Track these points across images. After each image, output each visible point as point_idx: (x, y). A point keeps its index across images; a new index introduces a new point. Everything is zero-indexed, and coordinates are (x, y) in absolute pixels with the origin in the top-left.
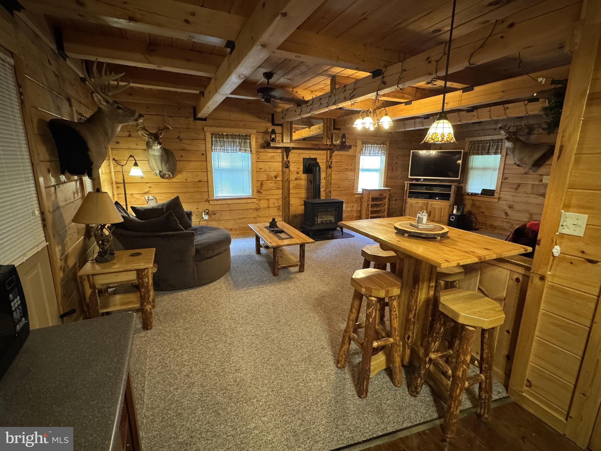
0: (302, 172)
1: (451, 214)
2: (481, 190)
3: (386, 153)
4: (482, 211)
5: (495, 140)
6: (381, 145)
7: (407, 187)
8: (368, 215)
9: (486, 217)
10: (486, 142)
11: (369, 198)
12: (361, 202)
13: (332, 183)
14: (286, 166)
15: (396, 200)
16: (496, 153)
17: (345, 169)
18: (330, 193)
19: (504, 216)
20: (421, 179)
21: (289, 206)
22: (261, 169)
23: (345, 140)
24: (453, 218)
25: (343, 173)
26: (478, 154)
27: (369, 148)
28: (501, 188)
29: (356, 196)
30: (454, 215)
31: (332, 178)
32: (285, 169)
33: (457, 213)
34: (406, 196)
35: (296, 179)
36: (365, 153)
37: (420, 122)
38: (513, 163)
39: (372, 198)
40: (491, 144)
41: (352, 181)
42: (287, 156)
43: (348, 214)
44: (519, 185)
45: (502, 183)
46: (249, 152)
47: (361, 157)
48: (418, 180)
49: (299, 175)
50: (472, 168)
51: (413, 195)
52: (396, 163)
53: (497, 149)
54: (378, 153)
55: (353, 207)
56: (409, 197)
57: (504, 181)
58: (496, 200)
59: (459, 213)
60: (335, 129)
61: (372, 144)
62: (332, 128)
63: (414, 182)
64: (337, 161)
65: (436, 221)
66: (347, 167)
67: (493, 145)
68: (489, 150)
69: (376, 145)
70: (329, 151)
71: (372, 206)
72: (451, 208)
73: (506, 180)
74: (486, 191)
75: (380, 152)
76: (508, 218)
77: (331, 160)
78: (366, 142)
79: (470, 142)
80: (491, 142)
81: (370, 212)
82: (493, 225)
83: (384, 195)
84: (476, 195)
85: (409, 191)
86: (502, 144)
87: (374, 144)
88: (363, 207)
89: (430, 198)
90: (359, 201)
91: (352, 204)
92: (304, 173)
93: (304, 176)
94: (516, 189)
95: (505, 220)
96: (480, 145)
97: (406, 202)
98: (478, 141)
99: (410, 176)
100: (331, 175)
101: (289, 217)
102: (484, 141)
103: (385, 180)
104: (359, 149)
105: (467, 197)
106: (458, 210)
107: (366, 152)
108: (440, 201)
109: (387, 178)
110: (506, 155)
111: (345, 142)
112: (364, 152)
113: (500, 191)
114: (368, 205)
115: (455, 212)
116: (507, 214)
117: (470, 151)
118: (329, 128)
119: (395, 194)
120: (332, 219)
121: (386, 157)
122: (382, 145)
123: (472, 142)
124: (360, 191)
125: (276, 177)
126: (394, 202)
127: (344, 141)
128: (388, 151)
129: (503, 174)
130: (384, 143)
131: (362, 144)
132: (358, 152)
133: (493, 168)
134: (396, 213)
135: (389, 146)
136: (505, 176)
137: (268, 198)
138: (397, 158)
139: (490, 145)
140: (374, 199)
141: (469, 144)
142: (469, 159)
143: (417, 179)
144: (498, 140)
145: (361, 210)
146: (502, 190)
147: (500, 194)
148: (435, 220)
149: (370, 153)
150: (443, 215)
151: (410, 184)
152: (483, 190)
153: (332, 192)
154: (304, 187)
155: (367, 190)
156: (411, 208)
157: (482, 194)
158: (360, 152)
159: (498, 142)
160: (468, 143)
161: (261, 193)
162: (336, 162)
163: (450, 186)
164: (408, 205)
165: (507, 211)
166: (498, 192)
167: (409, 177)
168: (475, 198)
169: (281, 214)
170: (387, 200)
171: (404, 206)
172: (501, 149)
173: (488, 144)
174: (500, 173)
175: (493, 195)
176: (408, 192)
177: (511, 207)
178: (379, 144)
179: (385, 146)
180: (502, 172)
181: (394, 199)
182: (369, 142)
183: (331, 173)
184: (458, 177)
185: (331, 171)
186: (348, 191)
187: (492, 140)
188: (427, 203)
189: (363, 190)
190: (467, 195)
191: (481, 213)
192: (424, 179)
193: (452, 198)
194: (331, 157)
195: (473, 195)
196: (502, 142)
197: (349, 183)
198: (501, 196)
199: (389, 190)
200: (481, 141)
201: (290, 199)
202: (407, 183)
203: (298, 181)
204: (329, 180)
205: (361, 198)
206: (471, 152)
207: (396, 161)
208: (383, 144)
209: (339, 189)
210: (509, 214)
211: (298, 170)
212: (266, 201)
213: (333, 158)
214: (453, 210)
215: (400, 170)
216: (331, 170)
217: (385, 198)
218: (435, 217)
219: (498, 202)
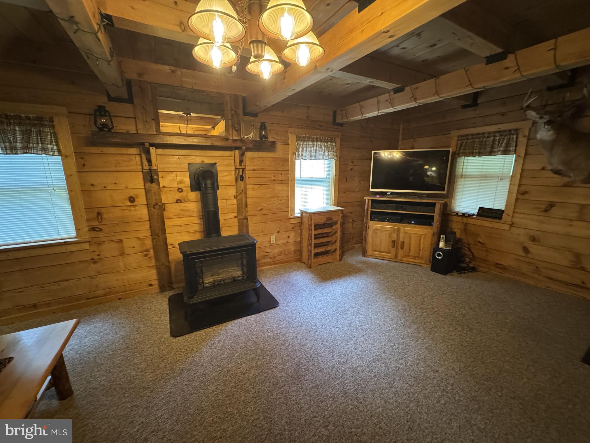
0: (189, 189)
1: (437, 248)
2: (478, 208)
3: (335, 154)
4: (481, 241)
5: (504, 131)
6: (327, 142)
7: (368, 205)
8: (311, 252)
9: (487, 251)
10: (486, 135)
11: (310, 225)
12: (301, 230)
13: (248, 203)
14: (149, 178)
15: (353, 221)
16: (506, 152)
17: (271, 180)
18: (245, 221)
19: (521, 252)
20: (387, 192)
21: (167, 249)
22: (92, 185)
23: (266, 132)
24: (439, 255)
25: (268, 188)
26: (473, 154)
27: (309, 148)
28: (515, 208)
29: (292, 221)
30: (442, 250)
31: (248, 196)
32: (148, 184)
33: (446, 246)
34: (367, 218)
35: (178, 201)
36: (302, 155)
37: (387, 101)
38: (540, 168)
39: (315, 226)
40: (498, 138)
41: (284, 198)
42: (149, 161)
43: (281, 250)
44: (552, 205)
45: (517, 199)
46: (57, 154)
47: (297, 162)
48: (383, 194)
49: (184, 194)
50: (462, 176)
51: (376, 216)
52: (351, 169)
53: (507, 145)
54: (324, 155)
55: (289, 237)
56: (371, 220)
57: (520, 197)
58: (507, 227)
59: (449, 246)
60: (245, 114)
61: (313, 141)
62: (241, 111)
63: (378, 198)
64: (255, 168)
65: (412, 256)
66: (274, 178)
67: (499, 140)
68: (492, 147)
69: (319, 143)
70: (237, 152)
71: (316, 237)
72: (435, 239)
73: (526, 196)
74: (485, 210)
75: (326, 154)
76: (530, 256)
77: (242, 167)
78: (304, 137)
79: (458, 137)
80: (497, 134)
81: (313, 246)
82: (501, 264)
83: (335, 219)
84: (470, 216)
85: (371, 211)
86: (517, 138)
87: (317, 141)
88: (303, 236)
89: (400, 221)
90: (298, 228)
91: (288, 234)
92: (192, 190)
93: (194, 195)
94: (546, 211)
95: (522, 259)
96: (477, 140)
97: (367, 227)
98: (472, 135)
99: (372, 188)
100: (244, 191)
101: (169, 268)
102: (484, 133)
103: (337, 194)
104: (291, 148)
105: (455, 218)
106: (446, 241)
107: (304, 153)
108: (417, 226)
109: (339, 191)
110: (526, 154)
111: (266, 137)
112: (300, 153)
113: (514, 212)
114: (310, 236)
115: (442, 244)
116: (526, 250)
117: (459, 150)
118: (235, 111)
119: (351, 213)
120: (237, 273)
121: (336, 161)
122: (329, 143)
123: (462, 136)
124: (297, 213)
125: (132, 200)
126: (350, 225)
127: (264, 136)
128: (338, 151)
129: (520, 185)
130: (331, 139)
131: (297, 141)
132: (290, 152)
133: (498, 177)
134: (354, 239)
135: (341, 145)
136: (523, 188)
137: (119, 238)
138: (352, 162)
139: (494, 140)
140: (317, 227)
141: (458, 140)
142: (458, 162)
143: (382, 192)
144: (510, 130)
145: (300, 242)
146: (517, 210)
147: (512, 217)
148: (411, 254)
149: (311, 155)
150: (423, 248)
151: (372, 200)
152: (480, 208)
153: (249, 218)
154: (195, 214)
155: (307, 213)
156: (374, 235)
157: (478, 215)
158: (294, 153)
159: (510, 135)
160: (456, 138)
161: (101, 230)
162: (254, 170)
163: (433, 205)
164: (370, 232)
165: (526, 245)
166: (511, 214)
167: (371, 190)
168: (470, 221)
169: (153, 263)
170: (338, 226)
171: (364, 232)
172: (516, 146)
173: (492, 139)
174: (514, 185)
175: (500, 218)
176: (369, 212)
177: (533, 239)
178: (325, 142)
179: (334, 144)
180: (517, 183)
181: (351, 220)
182: (309, 138)
183: (245, 189)
184: (444, 191)
185: (246, 185)
186: (278, 215)
187: (499, 132)
188: (399, 230)
189: (302, 212)
190: (455, 215)
191: (479, 244)
192: (392, 193)
193: (436, 222)
194: (241, 162)
195: (466, 217)
196: (517, 134)
197: (279, 202)
198: (515, 220)
199: (342, 211)
200: (478, 134)
201: (168, 236)
202: (369, 200)
203: (183, 204)
204: (242, 199)
205: (301, 223)
206: (461, 151)
207: (351, 167)
208: (331, 142)
209: (262, 212)
210: (530, 249)
211: (181, 186)
212: (116, 245)
213: (247, 164)
214: (439, 241)
215: (357, 179)
216: (245, 182)
217: (336, 223)
218: (410, 250)
219: (509, 230)
